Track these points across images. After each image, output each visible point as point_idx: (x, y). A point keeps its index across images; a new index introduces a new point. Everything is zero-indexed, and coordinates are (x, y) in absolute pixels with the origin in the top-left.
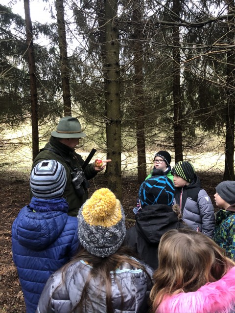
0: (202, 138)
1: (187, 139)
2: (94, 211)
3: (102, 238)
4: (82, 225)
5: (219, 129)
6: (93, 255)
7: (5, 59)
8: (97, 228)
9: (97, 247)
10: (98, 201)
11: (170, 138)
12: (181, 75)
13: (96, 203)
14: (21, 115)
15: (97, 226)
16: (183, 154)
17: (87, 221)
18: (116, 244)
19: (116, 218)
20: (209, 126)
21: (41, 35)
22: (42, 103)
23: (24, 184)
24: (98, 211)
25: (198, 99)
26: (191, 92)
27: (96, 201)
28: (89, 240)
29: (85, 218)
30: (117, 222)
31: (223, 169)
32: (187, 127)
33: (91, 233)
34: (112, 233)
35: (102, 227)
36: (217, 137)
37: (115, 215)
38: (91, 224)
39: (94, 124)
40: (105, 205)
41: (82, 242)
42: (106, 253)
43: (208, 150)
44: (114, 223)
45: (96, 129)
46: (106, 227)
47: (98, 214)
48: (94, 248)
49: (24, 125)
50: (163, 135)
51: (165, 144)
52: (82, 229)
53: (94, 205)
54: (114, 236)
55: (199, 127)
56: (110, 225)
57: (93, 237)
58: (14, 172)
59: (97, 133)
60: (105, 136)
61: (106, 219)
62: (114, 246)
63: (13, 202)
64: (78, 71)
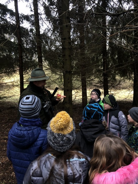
0: (120, 81)
1: (111, 82)
2: (57, 125)
3: (61, 141)
4: (50, 133)
5: (130, 76)
6: (56, 151)
7: (4, 35)
8: (59, 135)
9: (58, 146)
10: (59, 119)
11: (101, 81)
12: (107, 44)
13: (58, 120)
14: (14, 69)
15: (59, 134)
16: (109, 91)
17: (53, 131)
18: (70, 144)
19: (70, 129)
20: (124, 74)
21: (25, 21)
22: (26, 61)
23: (15, 109)
24: (59, 125)
25: (117, 58)
26: (113, 54)
27: (58, 119)
28: (54, 142)
29: (52, 129)
30: (70, 131)
31: (132, 99)
32: (111, 75)
33: (55, 137)
34: (67, 138)
35: (61, 134)
36: (129, 80)
37: (69, 127)
38: (55, 132)
39: (56, 74)
40: (64, 121)
41: (50, 142)
42: (64, 150)
43: (123, 88)
44: (69, 132)
45: (58, 77)
46: (64, 134)
47: (59, 126)
48: (57, 146)
49: (15, 74)
50: (97, 80)
51: (98, 85)
52: (50, 135)
53: (57, 121)
54: (69, 139)
55: (118, 75)
56: (66, 133)
57: (56, 140)
58: (9, 102)
59: (58, 79)
60: (63, 80)
61: (64, 130)
62: (68, 145)
63: (9, 119)
64: (47, 42)
